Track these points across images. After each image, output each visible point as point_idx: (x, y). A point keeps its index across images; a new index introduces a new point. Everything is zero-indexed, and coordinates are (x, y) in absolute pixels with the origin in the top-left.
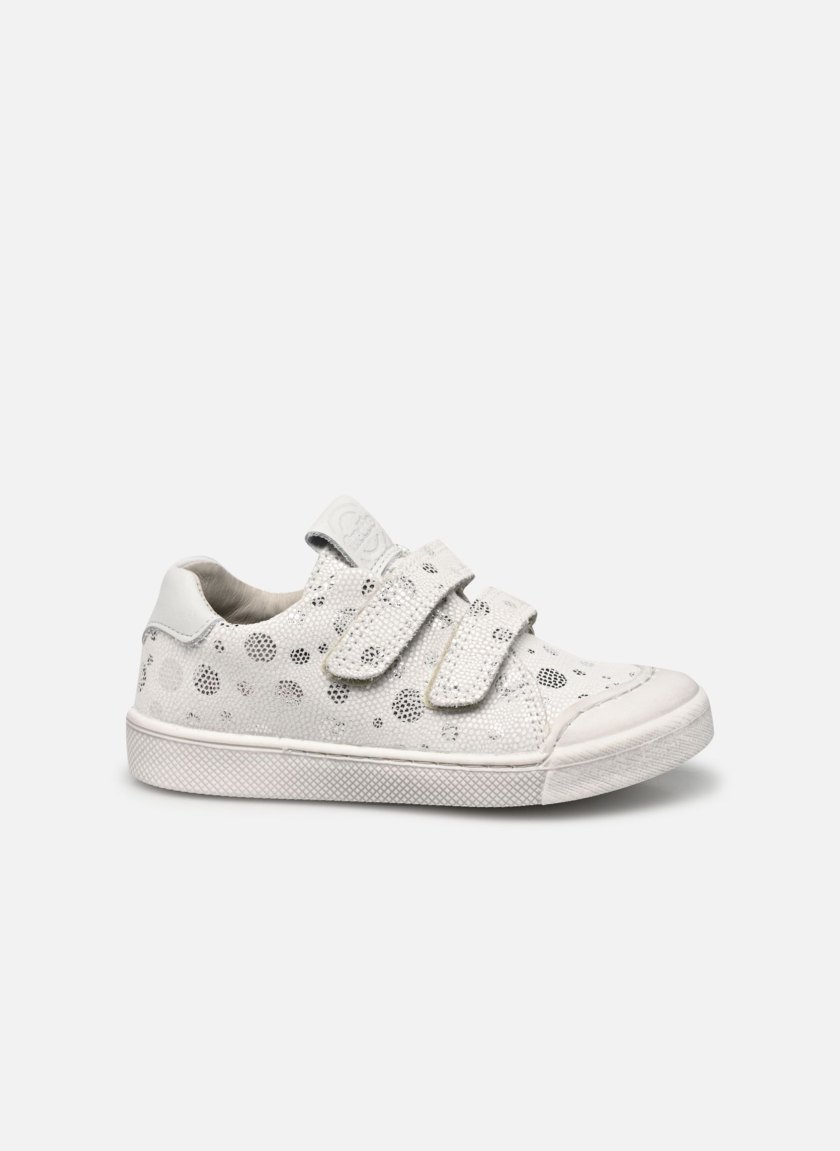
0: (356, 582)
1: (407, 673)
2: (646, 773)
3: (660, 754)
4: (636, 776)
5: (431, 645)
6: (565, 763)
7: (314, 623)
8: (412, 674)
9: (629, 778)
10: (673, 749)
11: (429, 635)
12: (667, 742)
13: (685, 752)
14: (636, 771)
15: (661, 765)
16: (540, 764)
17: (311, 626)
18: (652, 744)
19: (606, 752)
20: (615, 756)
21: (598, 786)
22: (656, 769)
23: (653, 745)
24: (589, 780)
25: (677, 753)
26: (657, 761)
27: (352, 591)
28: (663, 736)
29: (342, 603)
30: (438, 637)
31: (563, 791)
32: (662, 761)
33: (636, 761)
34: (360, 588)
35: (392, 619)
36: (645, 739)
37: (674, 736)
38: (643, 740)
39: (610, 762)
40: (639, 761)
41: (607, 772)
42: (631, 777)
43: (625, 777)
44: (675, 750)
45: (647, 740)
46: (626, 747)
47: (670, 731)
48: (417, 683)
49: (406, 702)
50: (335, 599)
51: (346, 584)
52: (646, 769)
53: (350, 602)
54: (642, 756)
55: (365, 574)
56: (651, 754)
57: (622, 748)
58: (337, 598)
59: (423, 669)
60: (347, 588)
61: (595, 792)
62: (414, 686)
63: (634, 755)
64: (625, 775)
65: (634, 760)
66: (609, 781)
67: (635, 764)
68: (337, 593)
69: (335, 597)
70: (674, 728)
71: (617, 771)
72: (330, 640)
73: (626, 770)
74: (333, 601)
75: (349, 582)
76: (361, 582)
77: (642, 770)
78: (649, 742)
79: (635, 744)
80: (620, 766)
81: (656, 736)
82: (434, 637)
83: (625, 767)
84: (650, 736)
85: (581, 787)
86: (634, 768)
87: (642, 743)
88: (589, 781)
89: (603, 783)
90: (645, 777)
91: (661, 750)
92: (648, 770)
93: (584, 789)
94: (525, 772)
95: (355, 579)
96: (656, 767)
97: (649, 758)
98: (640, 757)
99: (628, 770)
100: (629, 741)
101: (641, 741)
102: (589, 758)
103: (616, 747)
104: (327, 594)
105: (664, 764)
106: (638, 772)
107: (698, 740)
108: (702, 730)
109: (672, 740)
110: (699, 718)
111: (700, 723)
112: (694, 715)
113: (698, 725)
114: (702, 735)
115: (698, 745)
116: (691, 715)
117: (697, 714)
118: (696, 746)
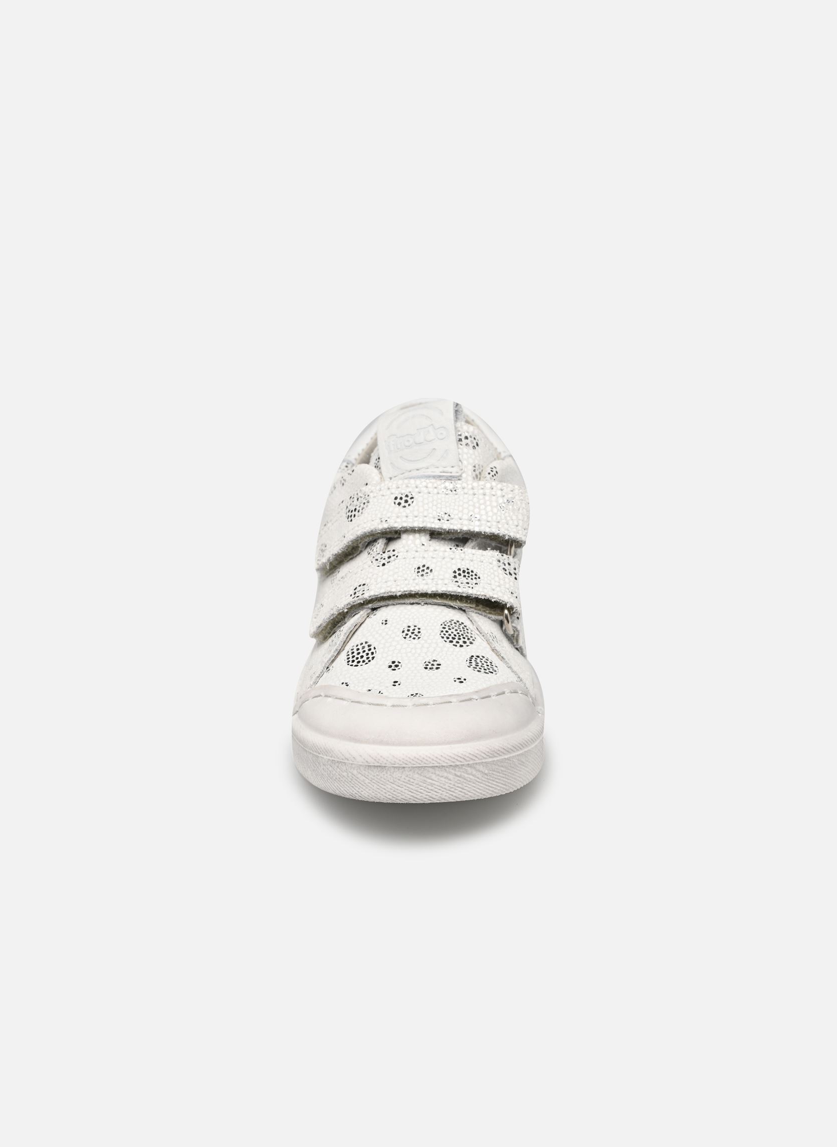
12: (339, 767)
14: (318, 777)
18: (327, 760)
23: (328, 762)
26: (331, 780)
28: (336, 759)
32: (334, 783)
33: (318, 767)
37: (347, 766)
45: (324, 754)
46: (310, 748)
47: (343, 759)
52: (323, 781)
55: (368, 477)
56: (327, 770)
63: (316, 761)
65: (316, 765)
66: (307, 772)
70: (348, 760)
77: (321, 779)
78: (325, 757)
80: (310, 763)
81: (331, 755)
91: (335, 772)
92: (325, 783)
96: (329, 784)
97: (325, 772)
100: (312, 744)
101: (319, 751)
103: (306, 743)
105: (335, 787)
107: (378, 787)
108: (388, 781)
109: (345, 769)
110: (387, 768)
111: (387, 773)
112: (378, 761)
113: (383, 773)
114: (388, 786)
115: (376, 791)
116: (372, 758)
117: (383, 762)
118: (374, 791)
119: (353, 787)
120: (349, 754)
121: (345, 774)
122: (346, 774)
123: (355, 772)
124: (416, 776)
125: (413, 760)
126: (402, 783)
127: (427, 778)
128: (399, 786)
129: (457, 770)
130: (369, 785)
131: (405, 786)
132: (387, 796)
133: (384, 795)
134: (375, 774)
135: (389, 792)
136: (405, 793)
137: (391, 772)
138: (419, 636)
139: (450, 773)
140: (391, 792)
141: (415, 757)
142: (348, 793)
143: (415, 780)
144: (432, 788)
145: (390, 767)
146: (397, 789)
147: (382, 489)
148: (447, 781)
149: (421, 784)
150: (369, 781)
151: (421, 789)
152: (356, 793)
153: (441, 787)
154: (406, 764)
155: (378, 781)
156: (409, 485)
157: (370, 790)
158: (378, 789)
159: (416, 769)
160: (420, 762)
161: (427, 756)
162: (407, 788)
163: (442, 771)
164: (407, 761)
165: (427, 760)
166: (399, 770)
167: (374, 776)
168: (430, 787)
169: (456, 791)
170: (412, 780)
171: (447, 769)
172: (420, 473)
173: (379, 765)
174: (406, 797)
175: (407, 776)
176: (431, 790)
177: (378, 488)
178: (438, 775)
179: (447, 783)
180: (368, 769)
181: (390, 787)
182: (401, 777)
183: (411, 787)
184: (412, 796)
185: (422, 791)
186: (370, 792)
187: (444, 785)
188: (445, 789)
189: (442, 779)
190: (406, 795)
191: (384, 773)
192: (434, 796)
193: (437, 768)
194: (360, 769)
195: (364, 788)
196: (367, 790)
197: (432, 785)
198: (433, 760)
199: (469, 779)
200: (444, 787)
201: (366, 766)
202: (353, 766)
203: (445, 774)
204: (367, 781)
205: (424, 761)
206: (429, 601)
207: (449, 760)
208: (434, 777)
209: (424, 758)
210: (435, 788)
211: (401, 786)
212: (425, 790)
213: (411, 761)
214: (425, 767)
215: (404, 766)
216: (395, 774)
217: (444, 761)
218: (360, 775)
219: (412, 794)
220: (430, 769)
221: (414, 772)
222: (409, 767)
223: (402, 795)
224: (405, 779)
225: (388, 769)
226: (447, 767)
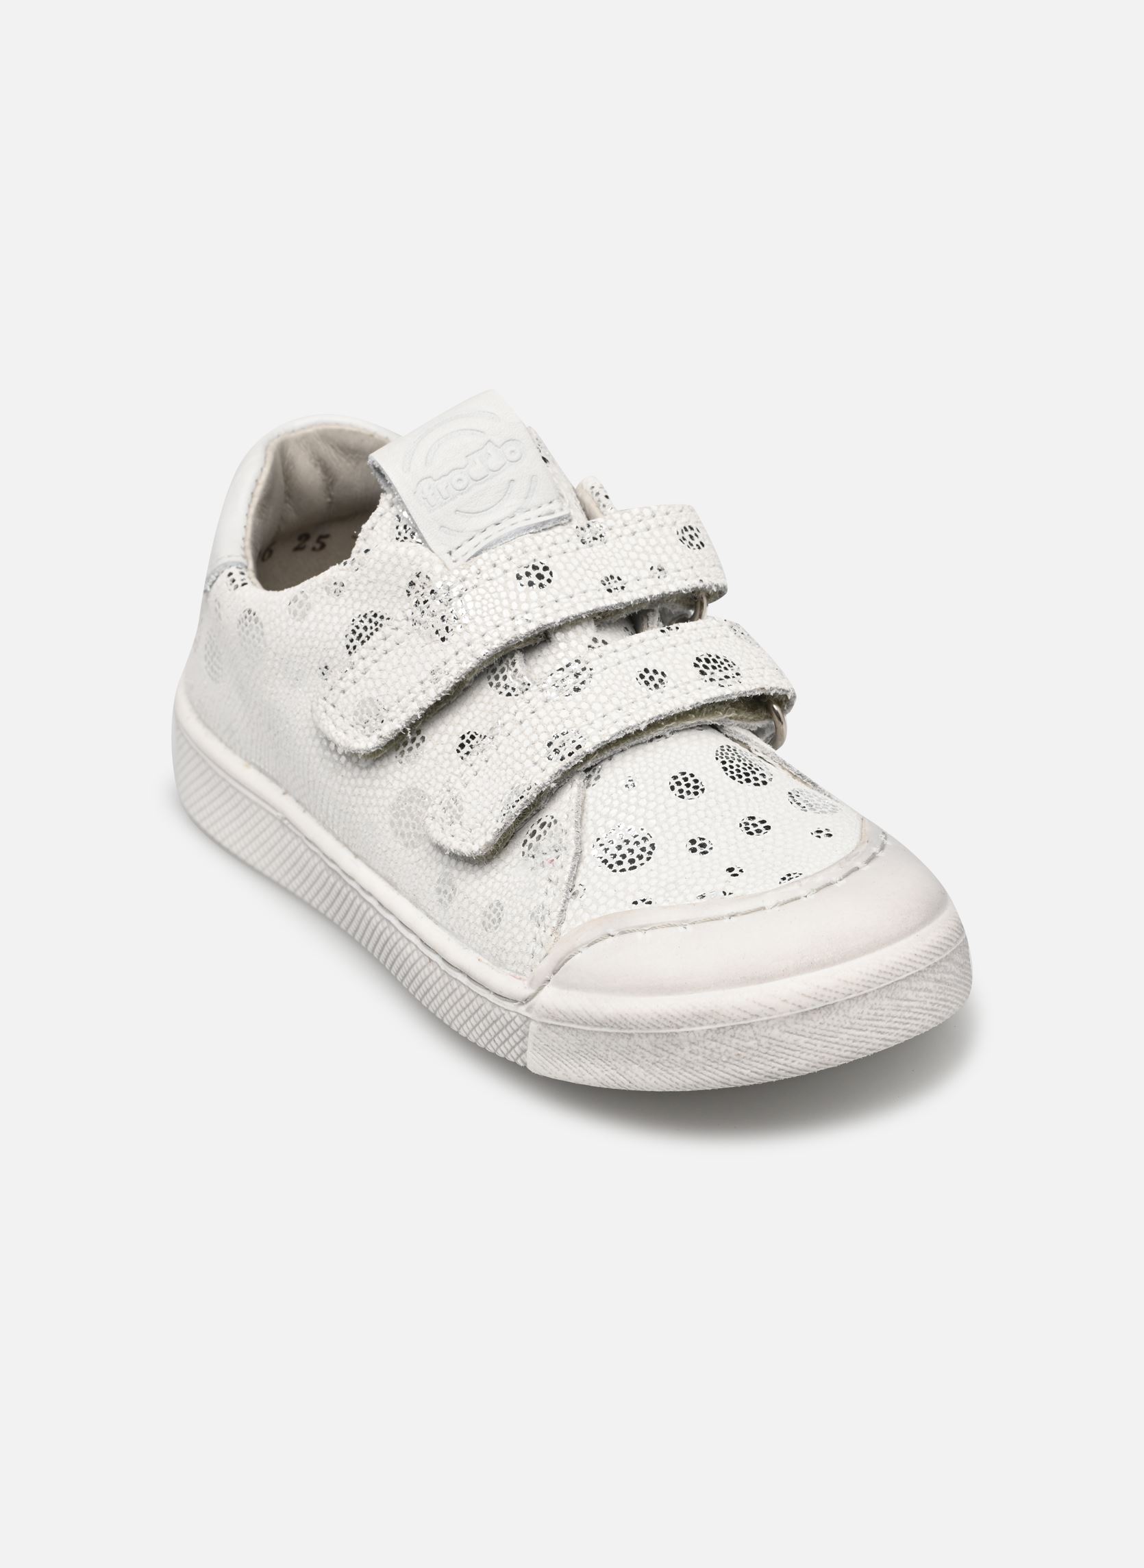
0: (399, 571)
1: (424, 759)
2: (690, 1079)
3: (720, 1053)
4: (670, 1079)
5: (478, 720)
6: (553, 1018)
7: (318, 625)
8: (431, 764)
9: (659, 1079)
10: (751, 1052)
11: (482, 702)
12: (737, 1036)
13: (782, 1061)
14: (670, 1071)
15: (722, 1074)
16: (522, 1004)
17: (313, 629)
18: (702, 1034)
19: (615, 1023)
20: (631, 1035)
21: (606, 1075)
22: (708, 1076)
23: (705, 1035)
24: (593, 1059)
25: (761, 1060)
26: (715, 1065)
27: (391, 585)
28: (728, 1024)
29: (370, 601)
30: (496, 709)
31: (553, 1062)
32: (725, 1067)
33: (672, 1053)
34: (404, 583)
35: (414, 659)
36: (689, 1022)
37: (755, 1028)
38: (683, 1022)
39: (623, 1042)
40: (676, 1056)
41: (621, 1057)
42: (662, 1078)
43: (651, 1076)
44: (756, 1053)
45: (694, 1024)
46: (649, 1025)
47: (745, 1019)
48: (433, 782)
49: (409, 809)
50: (361, 592)
51: (382, 571)
52: (690, 1073)
53: (384, 603)
54: (682, 1049)
55: (418, 560)
56: (701, 1050)
57: (642, 1025)
58: (365, 590)
59: (451, 761)
60: (383, 576)
61: (602, 1083)
62: (427, 786)
63: (667, 1044)
64: (652, 1071)
65: (667, 1051)
66: (625, 1072)
67: (668, 1057)
68: (365, 582)
69: (361, 587)
70: (757, 1016)
71: (638, 1061)
72: (336, 662)
73: (653, 1063)
74: (356, 595)
75: (389, 568)
76: (408, 574)
77: (682, 1071)
78: (697, 1029)
79: (669, 1025)
80: (641, 1053)
81: (712, 1021)
82: (489, 708)
83: (652, 1058)
84: (700, 1018)
85: (580, 1066)
86: (667, 1064)
87: (682, 1027)
88: (593, 1061)
89: (612, 1071)
90: (687, 1086)
91: (723, 1048)
92: (695, 1075)
93: (585, 1072)
94: (503, 1008)
95: (399, 564)
96: (710, 1074)
97: (698, 1055)
98: (678, 1049)
99: (658, 1064)
100: (655, 1017)
101: (680, 1023)
102: (588, 1023)
103: (632, 1021)
104: (349, 579)
105: (727, 1073)
106: (676, 1073)
107: (825, 1044)
108: (842, 1026)
109: (752, 1035)
110: (837, 1005)
111: (837, 1014)
112: (819, 998)
113: (830, 1017)
114: (841, 1036)
115: (821, 1052)
116: (809, 997)
117: (829, 997)
118: (817, 1053)
119: (772, 1060)
120: (760, 1004)
121: (752, 1043)
122: (755, 1042)
123: (775, 1033)
124: (886, 1001)
125: (878, 977)
126: (864, 1022)
127: (901, 1000)
128: (861, 1030)
129: (936, 970)
130: (808, 1045)
131: (871, 1025)
132: (842, 1053)
133: (837, 1053)
134: (817, 1024)
135: (844, 1045)
136: (871, 1038)
137: (844, 1011)
138: (701, 787)
139: (928, 979)
140: (848, 1046)
141: (880, 971)
142: (761, 1074)
143: (884, 1010)
144: (911, 1014)
145: (842, 1003)
146: (859, 1036)
147: (483, 568)
148: (927, 994)
149: (893, 1013)
150: (807, 1039)
151: (896, 1022)
152: (779, 1070)
153: (922, 1008)
154: (869, 987)
155: (825, 1032)
156: (527, 549)
157: (809, 1054)
158: (825, 1047)
159: (884, 990)
160: (889, 976)
161: (896, 963)
162: (874, 1029)
163: (918, 980)
164: (869, 981)
165: (898, 970)
166: (857, 1001)
167: (816, 1027)
168: (907, 1015)
169: (940, 1008)
170: (880, 1012)
171: (925, 974)
172: (507, 527)
173: (823, 1004)
174: (874, 1044)
175: (871, 1008)
176: (910, 1018)
177: (474, 569)
178: (916, 989)
179: (928, 998)
180: (803, 1018)
181: (846, 1036)
182: (862, 1013)
183: (880, 1023)
184: (882, 1039)
185: (896, 1025)
186: (809, 1057)
187: (925, 1002)
188: (927, 1009)
189: (922, 994)
190: (874, 1041)
191: (833, 1015)
192: (914, 1028)
193: (912, 979)
194: (785, 1024)
195: (797, 1054)
196: (804, 1056)
197: (909, 1009)
198: (906, 965)
199: (950, 981)
200: (925, 1006)
201: (798, 1014)
202: (771, 1023)
203: (924, 984)
204: (802, 1041)
205: (895, 972)
206: (679, 726)
207: (925, 957)
208: (910, 995)
209: (893, 968)
210: (915, 1013)
211: (864, 1028)
212: (901, 1022)
213: (875, 979)
214: (897, 982)
215: (866, 991)
216: (851, 1010)
217: (920, 963)
218: (787, 1034)
219: (883, 1036)
220: (905, 984)
221: (881, 997)
222: (874, 991)
223: (868, 1043)
224: (869, 1014)
225: (839, 1007)
226: (925, 971)
